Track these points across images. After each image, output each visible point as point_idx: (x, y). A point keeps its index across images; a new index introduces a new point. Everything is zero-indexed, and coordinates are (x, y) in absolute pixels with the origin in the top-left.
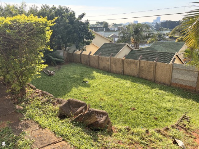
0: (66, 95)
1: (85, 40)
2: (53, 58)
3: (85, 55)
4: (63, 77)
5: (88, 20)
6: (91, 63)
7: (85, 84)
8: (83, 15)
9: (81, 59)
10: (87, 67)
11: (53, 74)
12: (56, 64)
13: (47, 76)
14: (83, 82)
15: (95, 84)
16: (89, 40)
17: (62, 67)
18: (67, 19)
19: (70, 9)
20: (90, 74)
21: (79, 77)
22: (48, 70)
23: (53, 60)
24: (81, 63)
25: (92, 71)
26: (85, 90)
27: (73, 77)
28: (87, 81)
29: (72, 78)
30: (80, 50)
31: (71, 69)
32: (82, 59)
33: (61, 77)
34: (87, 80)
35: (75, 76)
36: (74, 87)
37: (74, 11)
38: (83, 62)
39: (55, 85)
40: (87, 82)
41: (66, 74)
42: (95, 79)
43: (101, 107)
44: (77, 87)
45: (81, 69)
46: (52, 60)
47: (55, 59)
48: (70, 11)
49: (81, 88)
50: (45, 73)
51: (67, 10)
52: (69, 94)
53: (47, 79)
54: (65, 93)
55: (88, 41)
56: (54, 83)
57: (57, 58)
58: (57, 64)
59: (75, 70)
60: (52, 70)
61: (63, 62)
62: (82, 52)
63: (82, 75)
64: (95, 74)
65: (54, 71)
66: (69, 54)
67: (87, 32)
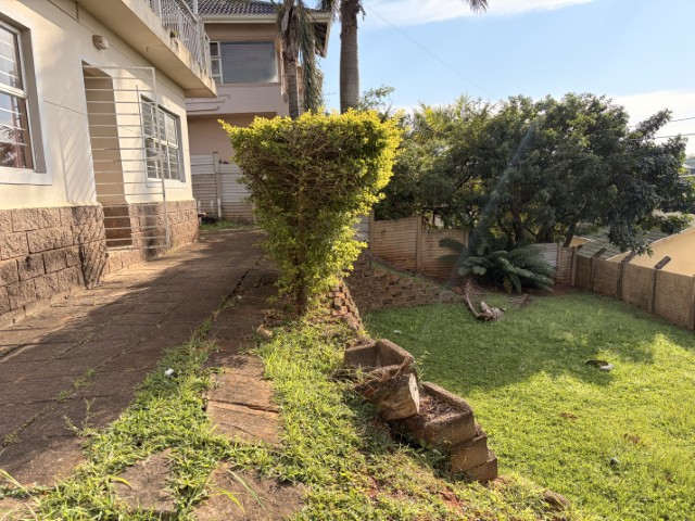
0: (503, 389)
1: (657, 213)
2: (511, 268)
3: (640, 270)
4: (525, 331)
5: (678, 138)
6: (663, 304)
7: (594, 372)
8: (660, 119)
9: (620, 282)
10: (637, 317)
11: (492, 318)
12: (519, 287)
13: (472, 319)
14: (588, 363)
15: (638, 382)
16: (678, 214)
17: (539, 300)
18: (585, 135)
19: (610, 100)
20: (635, 343)
21: (584, 342)
22: (483, 303)
23: (511, 272)
24: (621, 299)
25: (654, 333)
26: (582, 389)
27: (560, 338)
28: (607, 364)
29: (556, 341)
30: (623, 250)
31: (568, 311)
32: (626, 284)
33: (516, 331)
34: (609, 359)
35: (569, 336)
36: (543, 372)
37: (622, 108)
38: (627, 296)
39: (482, 352)
40: (604, 367)
41: (541, 325)
42: (652, 363)
43: (613, 462)
44: (554, 373)
45: (607, 318)
46: (508, 274)
47: (518, 270)
48: (605, 108)
49: (570, 380)
50: (470, 309)
51: (595, 104)
52: (512, 388)
53: (467, 326)
54: (503, 384)
55: (674, 220)
56: (482, 345)
57: (527, 267)
58: (524, 291)
59: (582, 320)
60: (496, 306)
61: (546, 284)
62: (629, 258)
63: (599, 340)
64: (662, 344)
65: (501, 310)
66: (578, 262)
67: (669, 184)
